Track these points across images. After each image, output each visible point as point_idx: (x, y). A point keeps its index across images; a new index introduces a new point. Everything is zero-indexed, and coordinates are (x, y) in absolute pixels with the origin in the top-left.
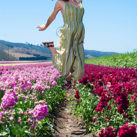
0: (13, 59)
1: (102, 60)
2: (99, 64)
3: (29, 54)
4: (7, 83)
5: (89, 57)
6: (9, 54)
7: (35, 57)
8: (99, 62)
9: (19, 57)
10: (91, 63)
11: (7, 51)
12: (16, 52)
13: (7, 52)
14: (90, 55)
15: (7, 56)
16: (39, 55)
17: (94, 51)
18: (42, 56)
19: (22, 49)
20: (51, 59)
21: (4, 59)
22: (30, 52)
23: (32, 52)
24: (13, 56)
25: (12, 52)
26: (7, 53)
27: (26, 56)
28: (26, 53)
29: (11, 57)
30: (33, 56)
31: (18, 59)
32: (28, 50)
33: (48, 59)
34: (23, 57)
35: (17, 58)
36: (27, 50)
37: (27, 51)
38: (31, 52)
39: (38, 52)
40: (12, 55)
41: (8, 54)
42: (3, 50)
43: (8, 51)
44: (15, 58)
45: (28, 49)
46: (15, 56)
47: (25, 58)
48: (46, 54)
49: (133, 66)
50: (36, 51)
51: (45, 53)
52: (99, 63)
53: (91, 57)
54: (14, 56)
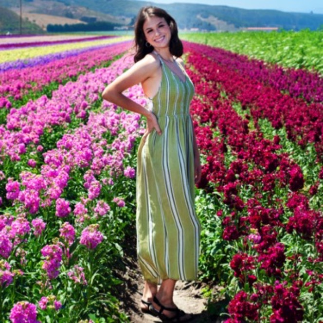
0: (33, 29)
1: (243, 42)
2: (236, 50)
3: (69, 16)
4: (16, 227)
5: (213, 21)
6: (23, 17)
7: (85, 23)
8: (238, 45)
9: (46, 25)
10: (218, 46)
11: (16, 11)
12: (40, 12)
13: (19, 14)
14: (216, 16)
15: (18, 22)
16: (94, 19)
17: (226, 7)
18: (101, 20)
19: (54, 5)
20: (123, 28)
21: (11, 30)
22: (73, 13)
23: (78, 11)
24: (32, 22)
25: (30, 12)
26: (16, 15)
27: (63, 21)
28: (62, 16)
29: (28, 25)
30: (79, 22)
31: (45, 29)
32: (68, 7)
33: (115, 28)
34: (56, 26)
35: (41, 26)
36: (64, 8)
37: (66, 10)
38: (76, 11)
39: (92, 12)
40: (31, 19)
41: (21, 18)
42: (9, 9)
43: (19, 9)
44: (38, 26)
45: (67, 5)
46: (37, 23)
47: (60, 26)
48: (112, 17)
49: (316, 68)
50: (88, 8)
51: (108, 12)
52: (238, 47)
53: (219, 21)
54: (34, 21)
